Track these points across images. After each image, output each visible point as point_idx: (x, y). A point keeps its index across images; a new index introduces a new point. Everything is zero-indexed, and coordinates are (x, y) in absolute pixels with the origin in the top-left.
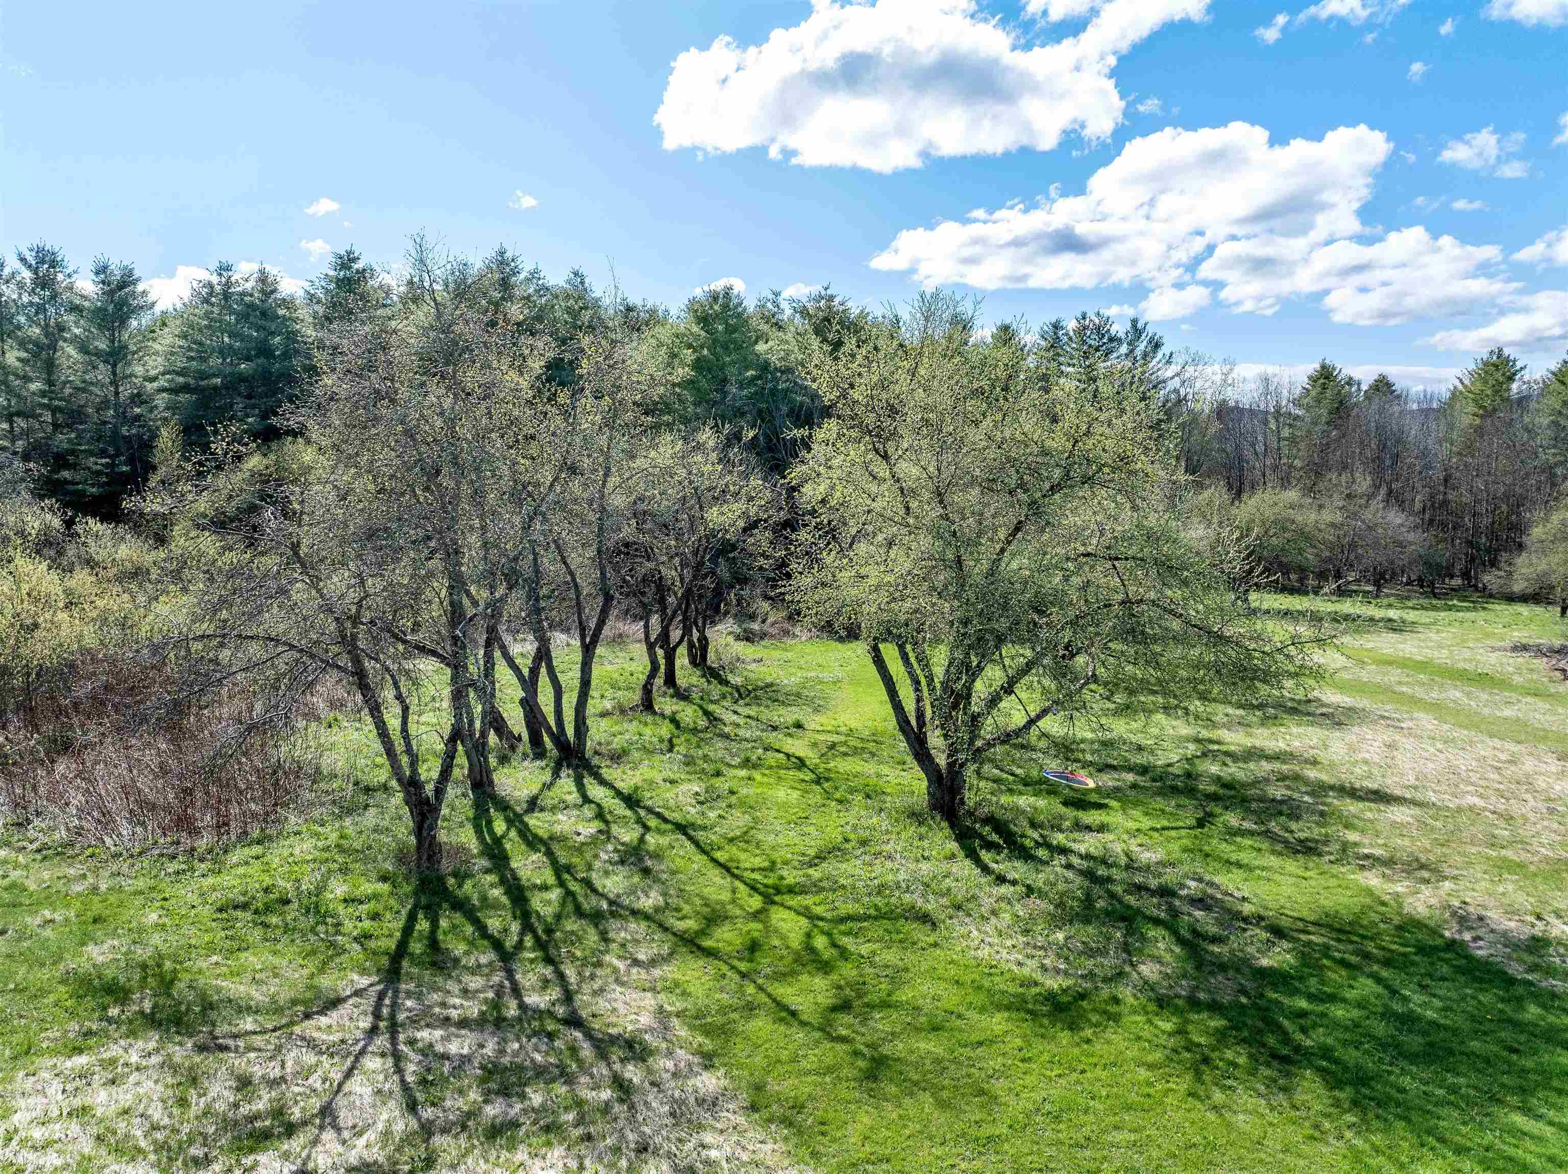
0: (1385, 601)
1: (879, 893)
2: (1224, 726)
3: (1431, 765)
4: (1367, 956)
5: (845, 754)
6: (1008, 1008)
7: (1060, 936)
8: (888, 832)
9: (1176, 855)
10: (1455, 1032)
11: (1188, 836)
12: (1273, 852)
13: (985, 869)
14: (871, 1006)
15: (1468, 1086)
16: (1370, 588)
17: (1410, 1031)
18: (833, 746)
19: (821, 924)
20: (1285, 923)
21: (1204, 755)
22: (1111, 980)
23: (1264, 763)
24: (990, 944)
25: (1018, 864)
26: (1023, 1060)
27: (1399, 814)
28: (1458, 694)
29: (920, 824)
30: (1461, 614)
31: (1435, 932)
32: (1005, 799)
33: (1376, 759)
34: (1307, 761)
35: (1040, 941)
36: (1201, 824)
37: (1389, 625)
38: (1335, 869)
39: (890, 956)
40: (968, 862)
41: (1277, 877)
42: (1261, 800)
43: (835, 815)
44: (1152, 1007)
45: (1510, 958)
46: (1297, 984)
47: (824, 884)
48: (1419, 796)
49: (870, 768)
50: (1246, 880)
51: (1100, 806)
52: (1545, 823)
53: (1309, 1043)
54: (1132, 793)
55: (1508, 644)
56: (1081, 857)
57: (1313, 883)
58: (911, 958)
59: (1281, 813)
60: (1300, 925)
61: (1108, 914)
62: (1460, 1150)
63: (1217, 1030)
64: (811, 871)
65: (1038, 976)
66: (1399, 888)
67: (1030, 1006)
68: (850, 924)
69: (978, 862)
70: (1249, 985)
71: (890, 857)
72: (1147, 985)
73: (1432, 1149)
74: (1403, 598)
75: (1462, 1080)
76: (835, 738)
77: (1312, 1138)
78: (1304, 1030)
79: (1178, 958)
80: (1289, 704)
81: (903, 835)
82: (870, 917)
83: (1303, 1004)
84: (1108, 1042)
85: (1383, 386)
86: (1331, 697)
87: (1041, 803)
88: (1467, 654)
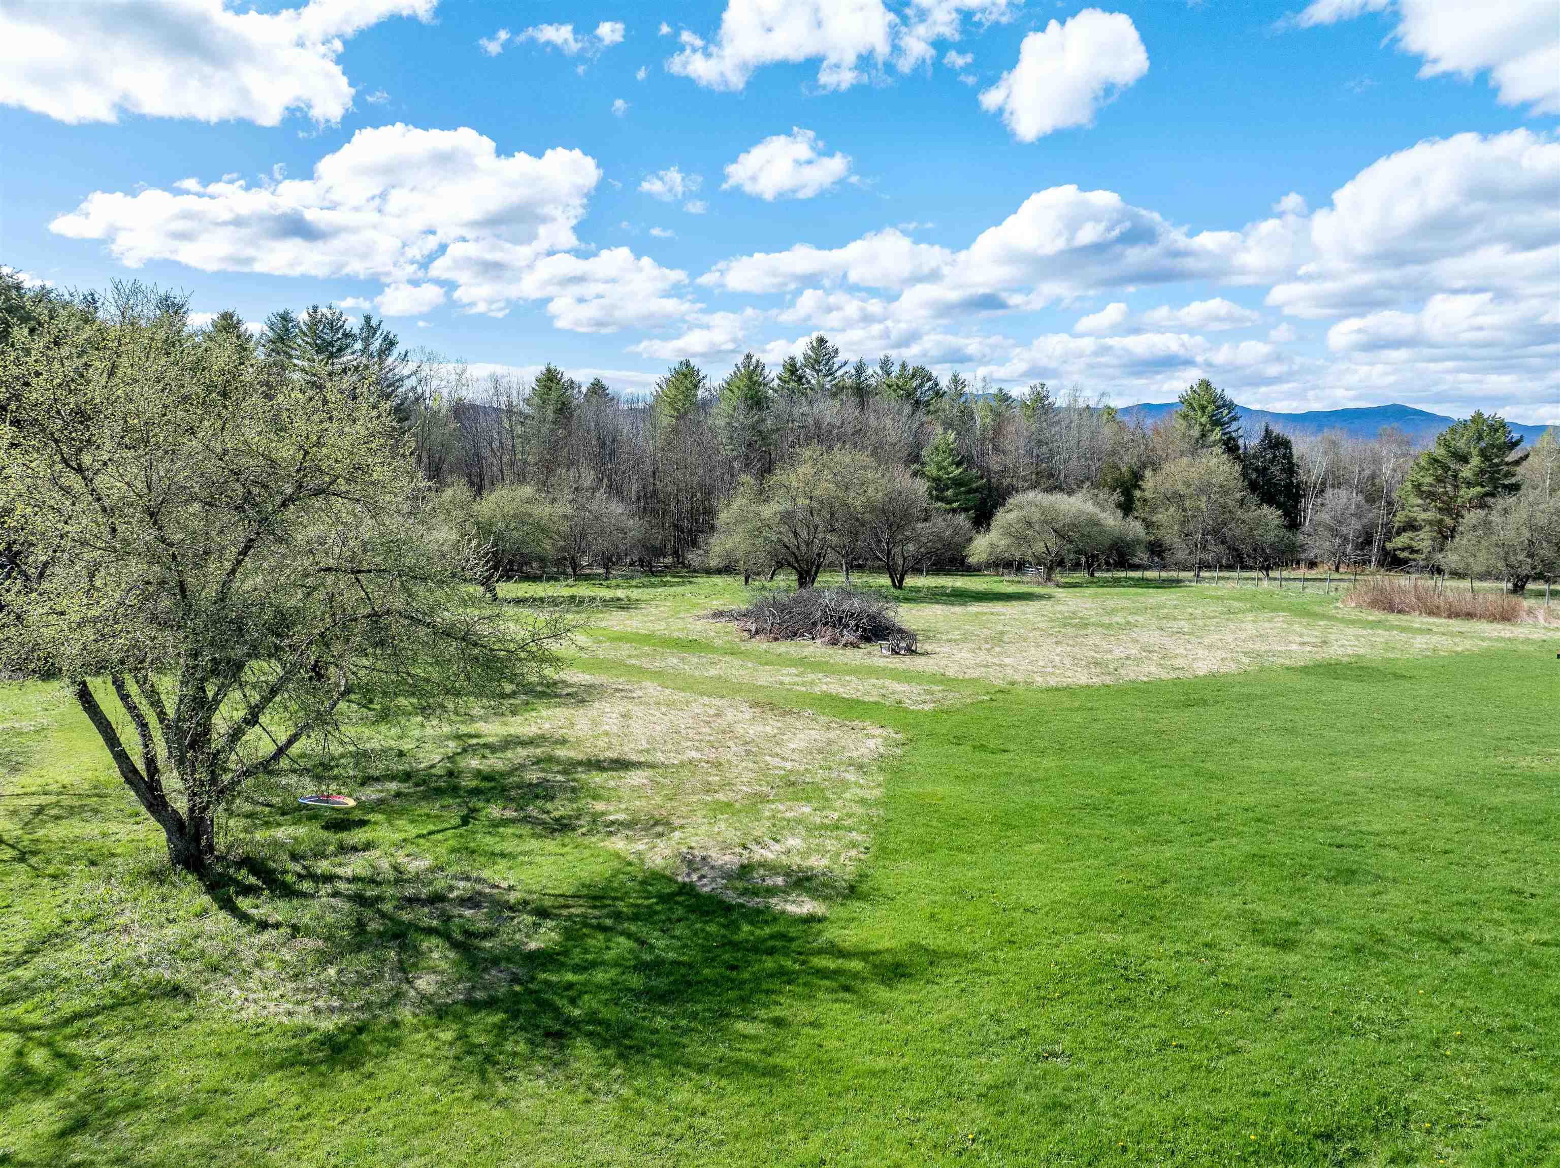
0: (614, 582)
1: (115, 975)
2: (481, 718)
3: (658, 728)
4: (618, 916)
5: (58, 818)
6: (281, 1066)
7: (332, 971)
8: (121, 901)
9: (444, 859)
10: (690, 966)
11: (455, 836)
12: (534, 835)
13: (244, 918)
14: (114, 1113)
15: (704, 1010)
16: (601, 571)
17: (658, 975)
18: (41, 810)
19: (37, 1034)
20: (548, 902)
21: (465, 750)
22: (388, 1004)
23: (519, 750)
24: (255, 1001)
25: (281, 904)
26: (301, 1119)
27: (636, 777)
28: (675, 661)
29: (162, 883)
30: (673, 589)
31: (670, 880)
32: (259, 836)
33: (615, 729)
34: (556, 742)
35: (311, 982)
36: (465, 821)
37: (618, 604)
38: (587, 840)
39: (135, 1048)
40: (222, 914)
41: (538, 859)
42: (519, 787)
43: (49, 894)
44: (431, 1020)
45: (726, 888)
46: (562, 958)
47: (40, 983)
48: (650, 758)
49: (91, 829)
50: (510, 868)
51: (363, 823)
52: (744, 764)
53: (577, 1012)
54: (397, 802)
55: (709, 612)
56: (349, 881)
57: (570, 858)
58: (159, 1044)
59: (537, 797)
60: (561, 900)
61: (381, 935)
62: (702, 1069)
63: (494, 1025)
64: (19, 972)
65: (312, 1022)
66: (641, 846)
67: (305, 1057)
68: (78, 1024)
69: (234, 910)
70: (521, 972)
71: (126, 930)
72: (426, 999)
73: (682, 1075)
74: (627, 578)
75: (699, 1007)
76: (43, 800)
77: (587, 1101)
78: (573, 1001)
79: (454, 963)
80: (539, 688)
81: (143, 901)
82: (104, 1008)
83: (570, 977)
84: (390, 1070)
85: (598, 388)
86: (575, 676)
87: (302, 831)
88: (680, 624)
